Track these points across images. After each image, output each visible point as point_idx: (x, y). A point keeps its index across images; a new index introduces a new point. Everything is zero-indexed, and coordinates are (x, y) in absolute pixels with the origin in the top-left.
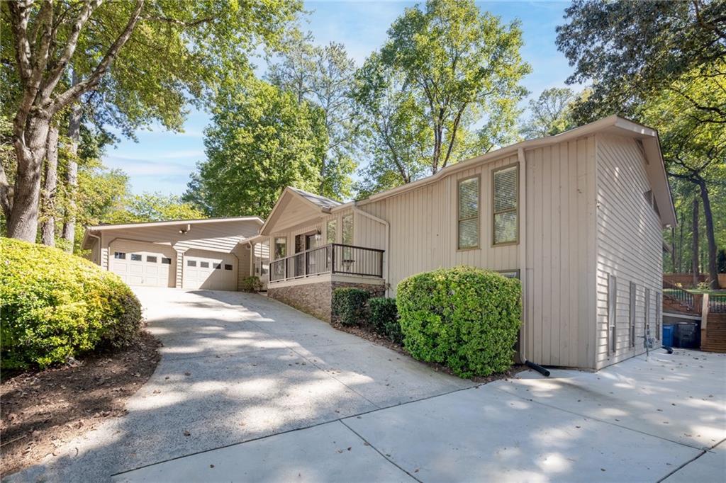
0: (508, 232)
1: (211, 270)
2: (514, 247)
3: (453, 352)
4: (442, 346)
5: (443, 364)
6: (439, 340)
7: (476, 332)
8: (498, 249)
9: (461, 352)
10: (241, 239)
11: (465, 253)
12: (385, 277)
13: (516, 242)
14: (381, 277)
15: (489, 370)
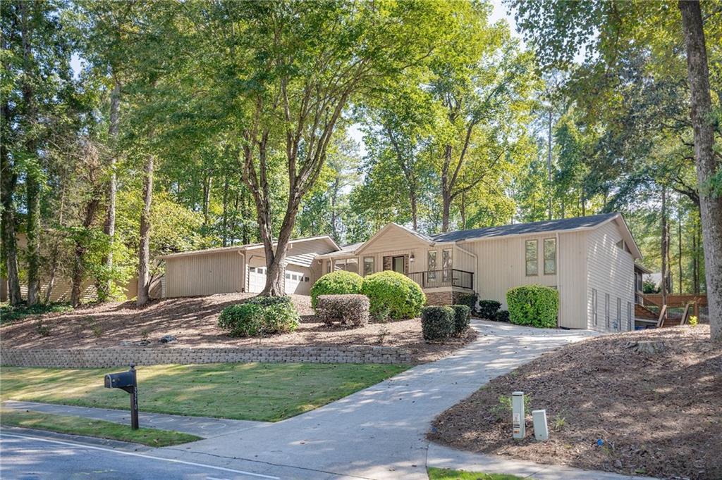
0: (549, 269)
1: (298, 281)
2: (554, 276)
3: (535, 319)
4: (530, 316)
5: (531, 323)
6: (529, 314)
7: (545, 310)
8: (547, 276)
9: (539, 318)
10: (316, 255)
11: (530, 278)
12: (475, 288)
13: (555, 274)
14: (472, 288)
15: (549, 325)
